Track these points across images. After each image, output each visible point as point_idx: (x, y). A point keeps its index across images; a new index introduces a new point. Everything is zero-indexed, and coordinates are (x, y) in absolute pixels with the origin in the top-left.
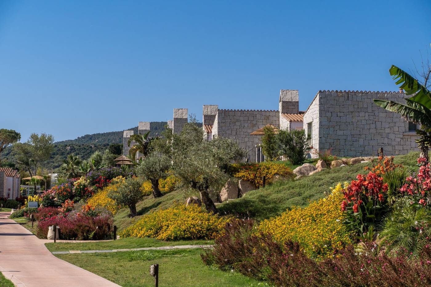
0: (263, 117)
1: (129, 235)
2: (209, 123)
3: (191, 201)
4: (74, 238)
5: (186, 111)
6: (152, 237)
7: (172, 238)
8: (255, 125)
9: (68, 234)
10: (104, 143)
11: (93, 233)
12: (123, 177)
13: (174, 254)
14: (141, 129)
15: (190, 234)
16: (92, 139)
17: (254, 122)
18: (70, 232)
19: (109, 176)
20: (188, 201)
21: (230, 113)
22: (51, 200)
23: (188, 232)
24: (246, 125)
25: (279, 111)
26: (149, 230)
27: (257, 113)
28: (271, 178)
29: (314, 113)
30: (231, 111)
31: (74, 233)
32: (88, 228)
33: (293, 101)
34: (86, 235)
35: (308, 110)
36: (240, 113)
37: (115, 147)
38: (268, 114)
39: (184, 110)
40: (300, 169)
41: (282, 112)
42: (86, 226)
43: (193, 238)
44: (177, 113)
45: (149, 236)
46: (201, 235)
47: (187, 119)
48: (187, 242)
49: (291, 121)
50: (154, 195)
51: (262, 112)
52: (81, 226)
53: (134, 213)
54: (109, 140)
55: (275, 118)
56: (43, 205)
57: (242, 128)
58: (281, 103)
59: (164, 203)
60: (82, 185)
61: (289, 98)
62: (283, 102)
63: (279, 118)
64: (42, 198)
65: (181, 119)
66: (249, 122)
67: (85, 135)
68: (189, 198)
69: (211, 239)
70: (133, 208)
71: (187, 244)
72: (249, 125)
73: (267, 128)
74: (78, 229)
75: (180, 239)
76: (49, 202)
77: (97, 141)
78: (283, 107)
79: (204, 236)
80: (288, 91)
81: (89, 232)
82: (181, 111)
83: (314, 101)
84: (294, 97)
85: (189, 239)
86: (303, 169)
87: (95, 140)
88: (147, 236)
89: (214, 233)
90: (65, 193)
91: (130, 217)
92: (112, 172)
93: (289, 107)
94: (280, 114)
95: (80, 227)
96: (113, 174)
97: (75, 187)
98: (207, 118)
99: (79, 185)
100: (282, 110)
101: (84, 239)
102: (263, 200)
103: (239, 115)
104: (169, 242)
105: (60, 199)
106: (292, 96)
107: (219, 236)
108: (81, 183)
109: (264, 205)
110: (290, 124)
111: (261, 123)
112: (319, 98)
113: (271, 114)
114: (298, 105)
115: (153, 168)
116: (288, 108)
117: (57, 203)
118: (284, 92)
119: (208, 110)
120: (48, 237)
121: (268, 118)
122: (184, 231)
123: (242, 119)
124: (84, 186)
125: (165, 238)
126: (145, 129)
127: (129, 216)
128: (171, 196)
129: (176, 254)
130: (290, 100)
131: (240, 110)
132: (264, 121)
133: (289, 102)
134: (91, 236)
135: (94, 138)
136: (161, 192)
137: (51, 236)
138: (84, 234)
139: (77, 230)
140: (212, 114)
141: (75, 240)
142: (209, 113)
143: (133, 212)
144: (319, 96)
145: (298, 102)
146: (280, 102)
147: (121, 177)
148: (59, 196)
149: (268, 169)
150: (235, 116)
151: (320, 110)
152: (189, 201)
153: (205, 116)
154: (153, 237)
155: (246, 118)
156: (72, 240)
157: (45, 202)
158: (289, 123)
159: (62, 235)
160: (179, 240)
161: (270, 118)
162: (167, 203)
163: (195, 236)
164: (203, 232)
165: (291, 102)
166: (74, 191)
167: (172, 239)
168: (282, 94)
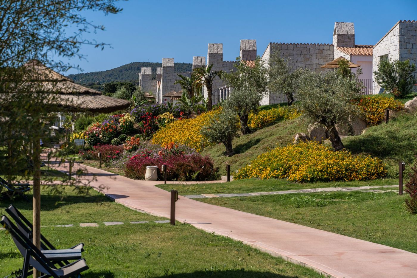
0: (317, 51)
1: (246, 176)
2: (247, 58)
3: (301, 137)
4: (176, 179)
5: (221, 46)
6: (280, 178)
7: (309, 179)
8: (308, 59)
9: (169, 174)
10: (89, 83)
11: (196, 174)
12: (170, 114)
13: (333, 198)
14: (165, 65)
15: (328, 174)
16: (75, 79)
17: (308, 56)
18: (171, 172)
19: (154, 113)
20: (296, 138)
21: (283, 46)
22: (96, 137)
23: (325, 173)
24: (299, 59)
25: (334, 44)
26: (275, 171)
27: (310, 47)
28: (383, 113)
29: (391, 45)
30: (283, 45)
31: (175, 173)
32: (190, 168)
33: (349, 34)
34: (189, 175)
35: (381, 42)
36: (293, 46)
37: (110, 86)
38: (321, 47)
39: (219, 45)
40: (412, 103)
41: (338, 46)
42: (188, 166)
43: (331, 179)
44: (212, 48)
45: (276, 177)
46: (340, 176)
47: (222, 54)
48: (327, 184)
49: (351, 55)
50: (243, 132)
51: (316, 45)
52: (183, 165)
53: (231, 151)
54: (92, 79)
55: (329, 52)
56: (89, 143)
57: (295, 62)
58: (336, 36)
59: (265, 140)
60: (128, 122)
61: (344, 31)
62: (339, 35)
63: (333, 51)
64: (87, 135)
65: (216, 54)
66: (302, 56)
67: (69, 75)
68: (298, 135)
69: (351, 180)
70: (229, 146)
71: (329, 186)
72: (303, 59)
73: (342, 61)
74: (179, 169)
75: (317, 180)
76: (95, 140)
77: (81, 81)
78: (339, 40)
79: (343, 177)
80: (343, 24)
81: (191, 172)
82: (215, 46)
83: (390, 32)
84: (350, 30)
85: (327, 180)
86: (415, 103)
87: (79, 79)
88: (273, 177)
89: (354, 174)
90: (111, 130)
91: (226, 156)
92: (157, 108)
93: (345, 40)
94: (335, 48)
95: (181, 166)
96: (159, 110)
97: (121, 124)
98: (245, 53)
99: (126, 121)
100: (338, 44)
101: (187, 180)
102: (392, 136)
103: (292, 49)
104: (304, 184)
105: (105, 136)
106: (348, 29)
107: (360, 177)
108: (126, 120)
109: (396, 142)
110: (351, 57)
111: (315, 57)
112: (399, 29)
113: (325, 47)
114: (354, 39)
115: (244, 102)
116: (344, 42)
117: (104, 141)
118: (339, 24)
119: (246, 45)
120: (145, 178)
121: (322, 51)
122: (321, 171)
123: (294, 52)
124: (130, 122)
125: (299, 179)
126: (169, 65)
127: (225, 154)
128: (270, 133)
129: (334, 199)
130: (346, 33)
131: (293, 44)
132: (318, 55)
133: (344, 35)
134: (194, 176)
135: (78, 78)
136: (250, 129)
137: (150, 177)
138: (186, 174)
139: (177, 169)
140: (250, 49)
141: (177, 180)
142: (247, 48)
143: (229, 150)
144: (400, 26)
145: (354, 35)
146: (335, 34)
147: (168, 113)
148: (104, 134)
149: (378, 103)
150: (287, 49)
151: (400, 41)
152: (298, 138)
153: (243, 51)
154: (282, 178)
155: (299, 52)
156: (174, 181)
157: (91, 140)
158: (349, 56)
159: (162, 175)
160: (316, 182)
161: (324, 52)
162: (269, 141)
163: (333, 177)
164: (342, 172)
165: (346, 35)
166: (118, 128)
167: (308, 181)
168: (337, 27)
